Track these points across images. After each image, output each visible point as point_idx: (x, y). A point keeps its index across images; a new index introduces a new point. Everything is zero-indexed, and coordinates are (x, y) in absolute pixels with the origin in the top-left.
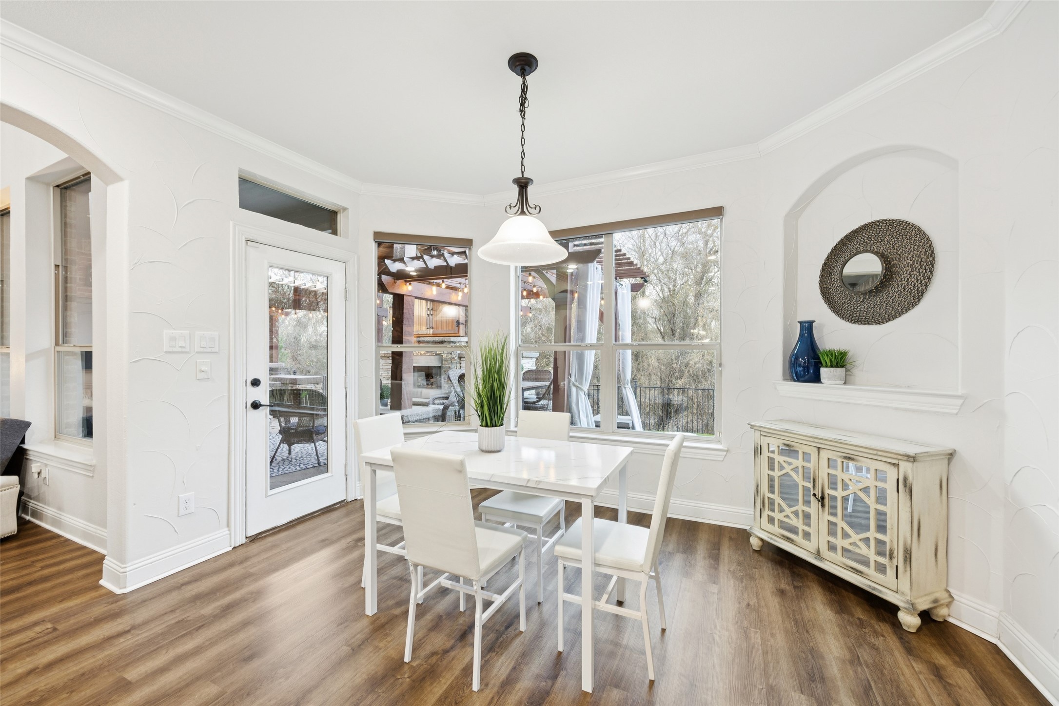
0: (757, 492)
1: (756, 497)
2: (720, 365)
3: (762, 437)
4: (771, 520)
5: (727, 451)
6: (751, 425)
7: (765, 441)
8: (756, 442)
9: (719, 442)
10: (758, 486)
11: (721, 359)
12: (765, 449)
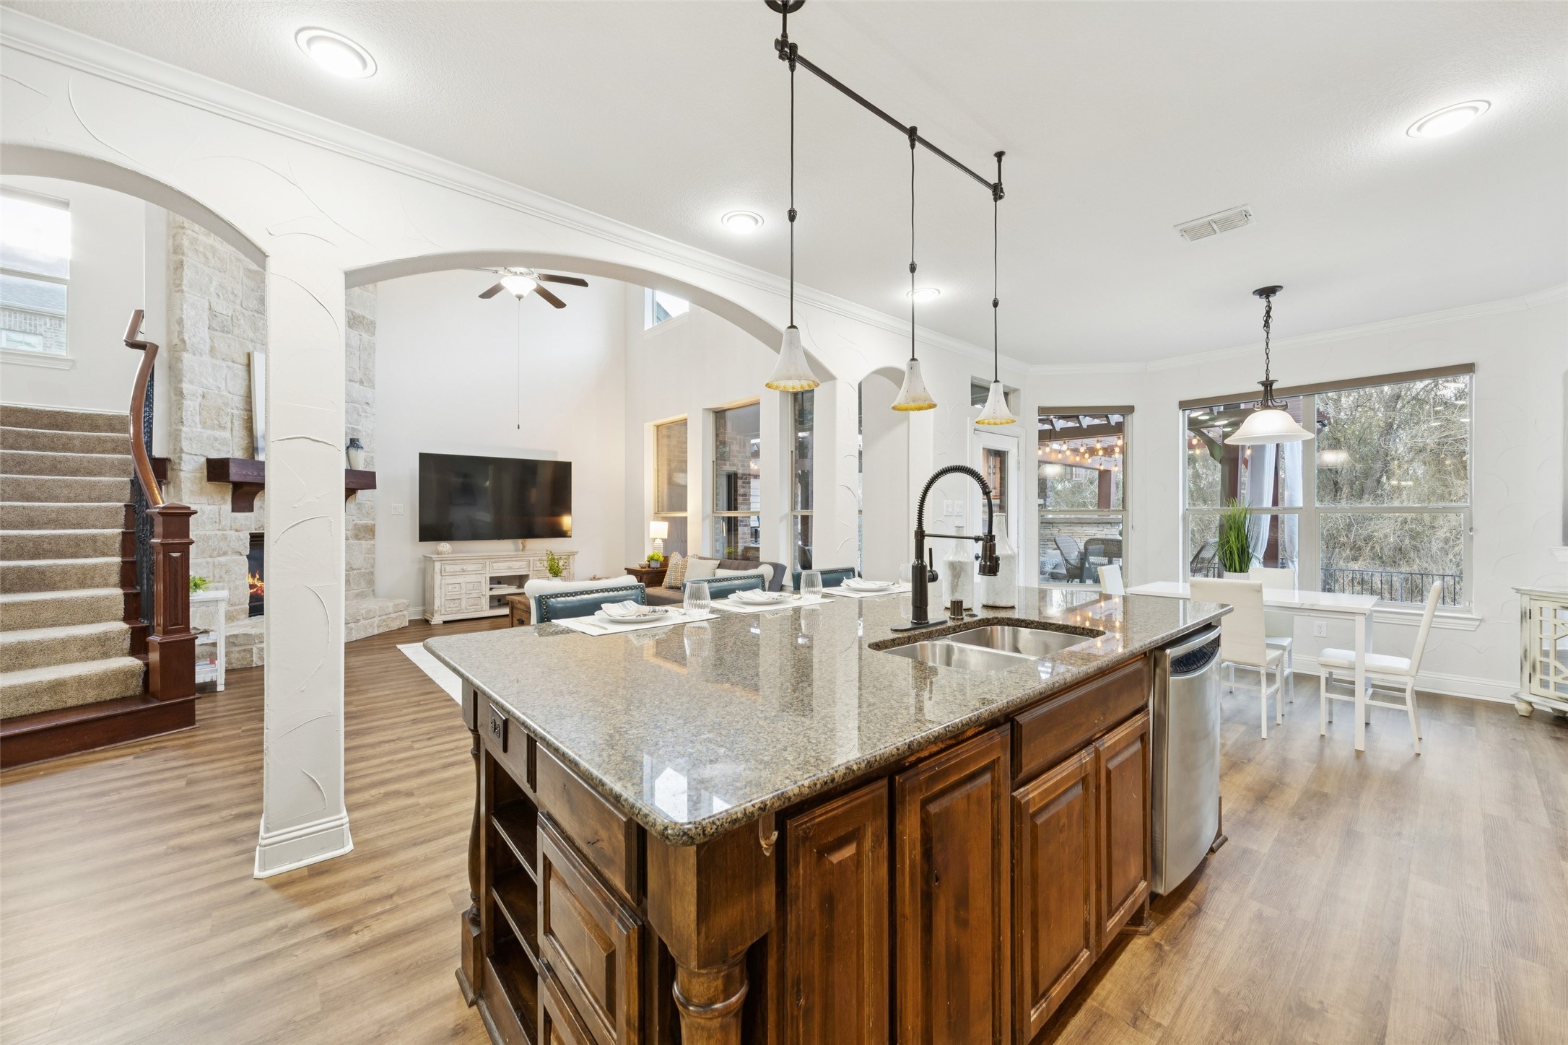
0: (1525, 657)
1: (1524, 662)
2: (1471, 530)
3: (1532, 601)
4: (1544, 684)
5: (1481, 620)
6: (1517, 590)
7: (1535, 606)
8: (1524, 606)
9: (1469, 611)
10: (1526, 651)
11: (1471, 523)
12: (1536, 613)
